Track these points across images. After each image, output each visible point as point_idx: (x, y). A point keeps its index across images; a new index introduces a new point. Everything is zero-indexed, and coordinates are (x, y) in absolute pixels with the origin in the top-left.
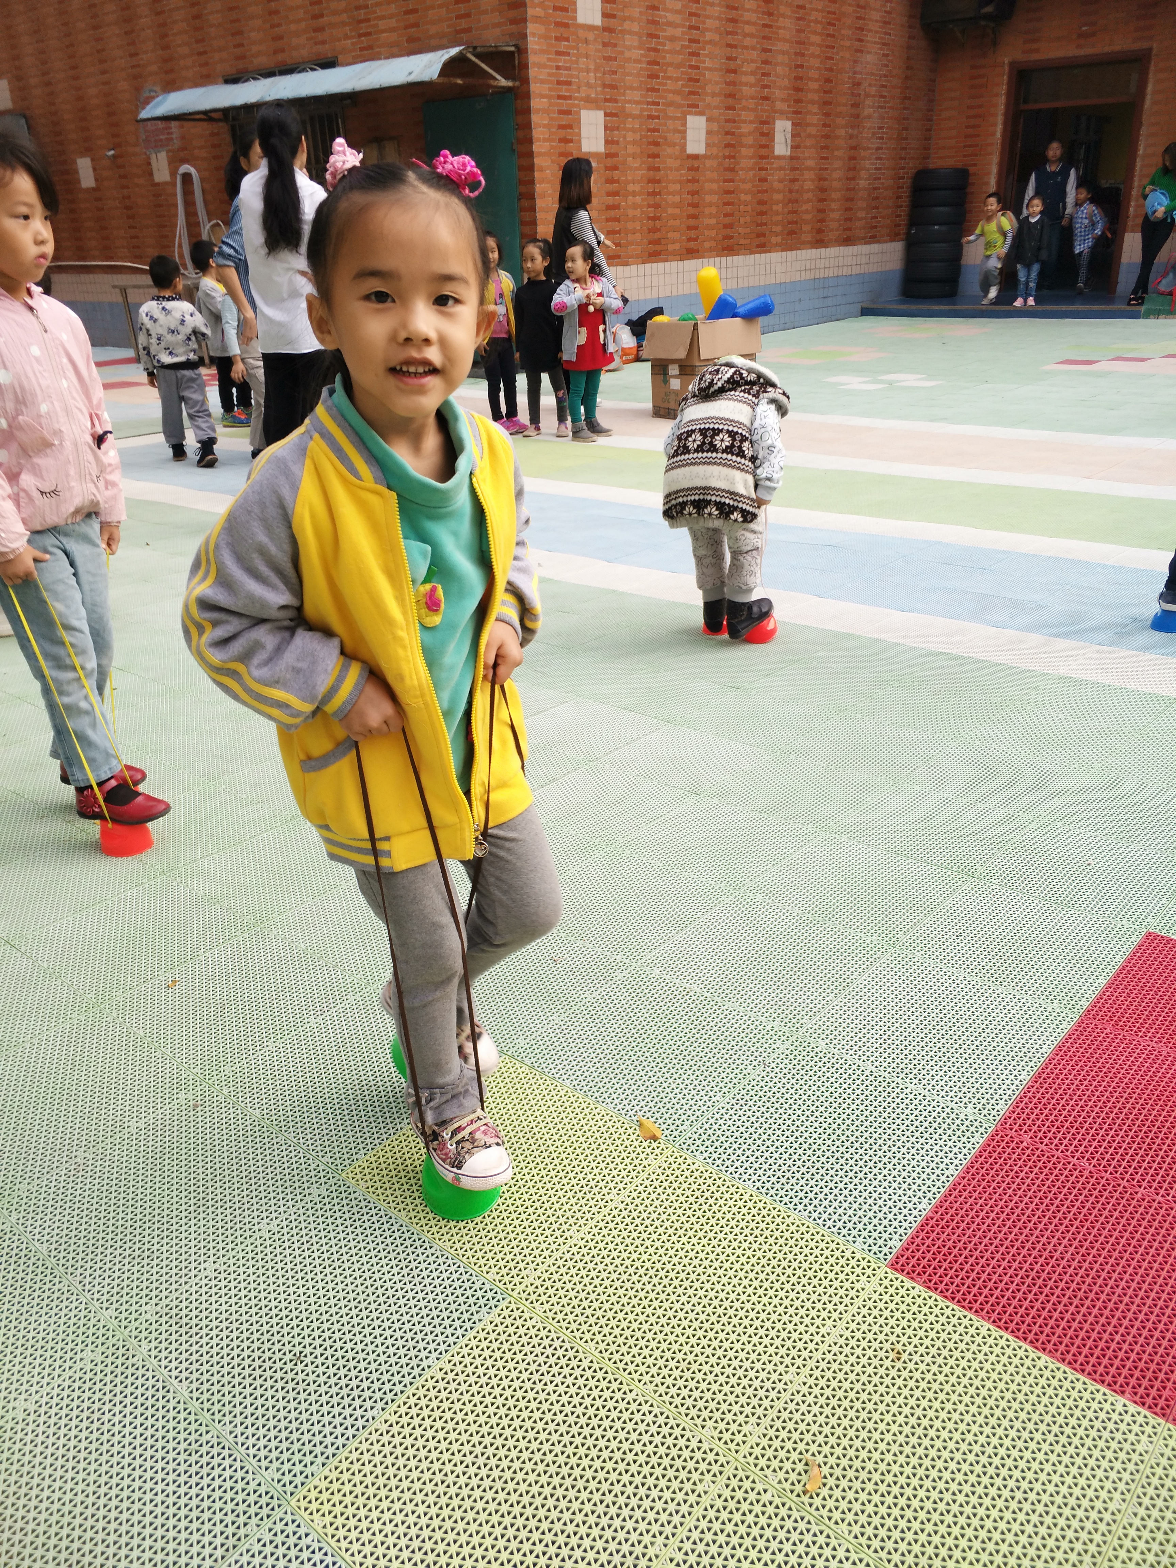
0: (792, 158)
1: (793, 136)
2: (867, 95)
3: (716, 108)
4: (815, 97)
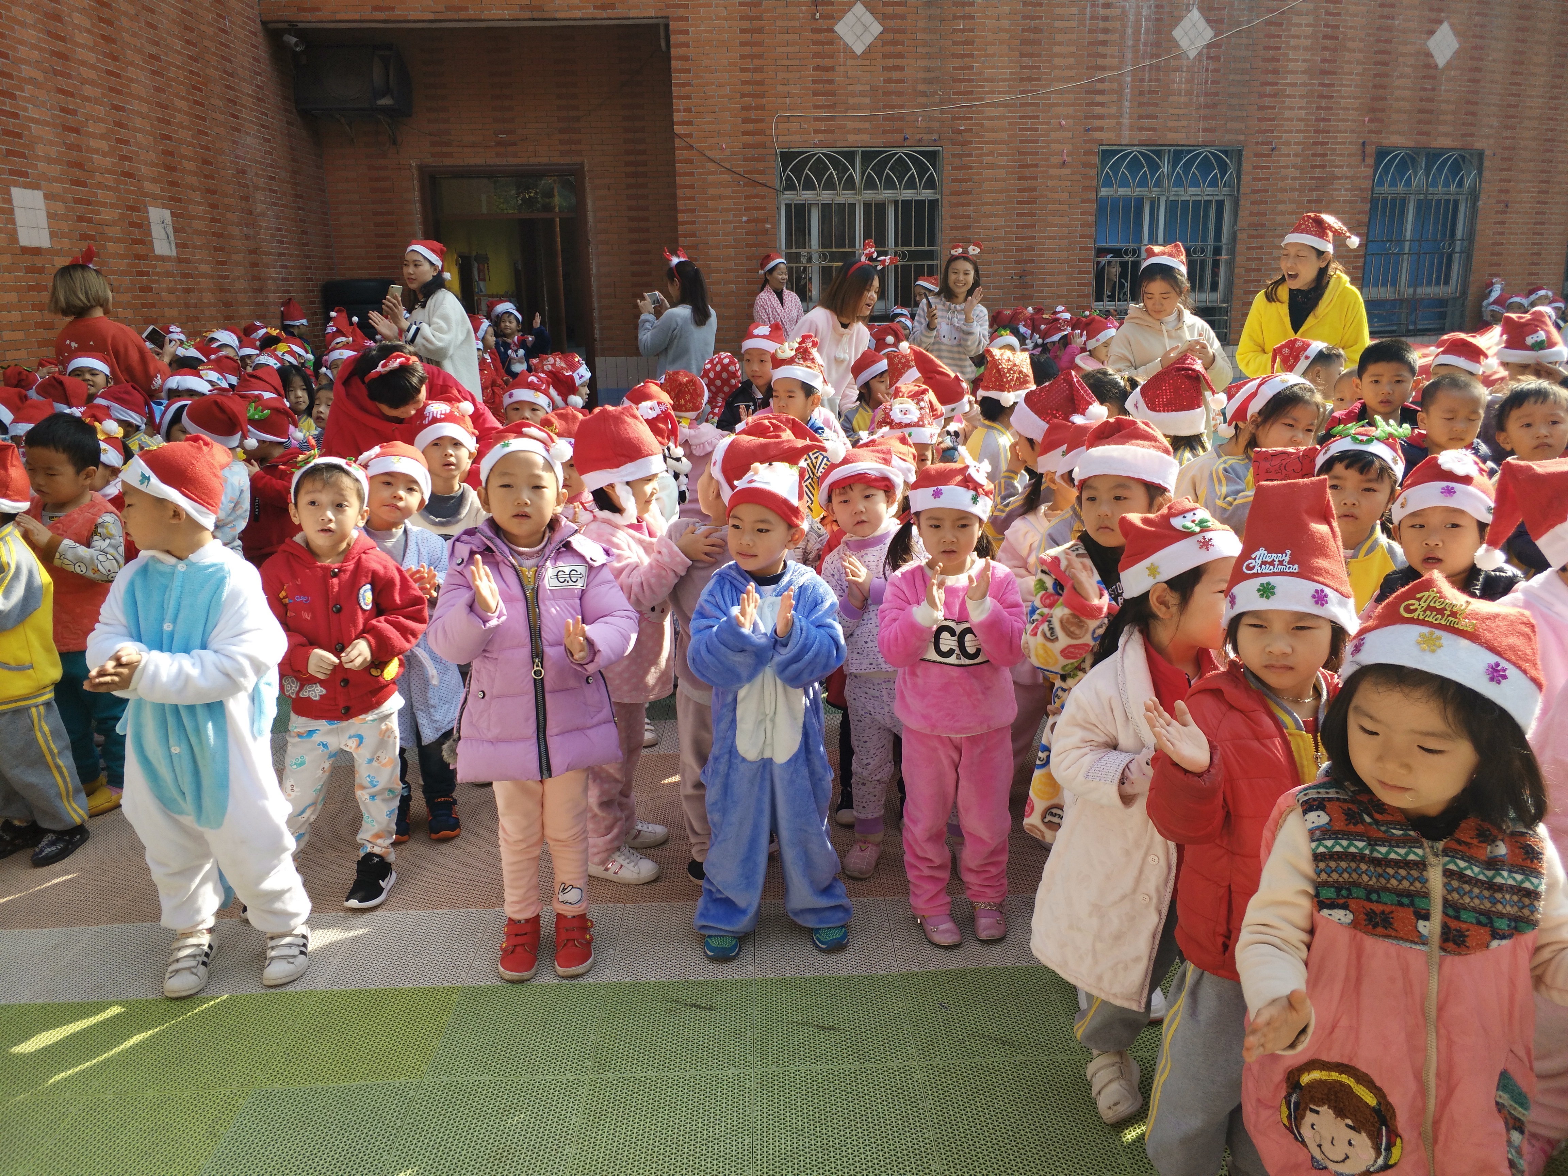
0: (180, 260)
1: (176, 230)
2: (256, 188)
3: (56, 180)
4: (194, 180)
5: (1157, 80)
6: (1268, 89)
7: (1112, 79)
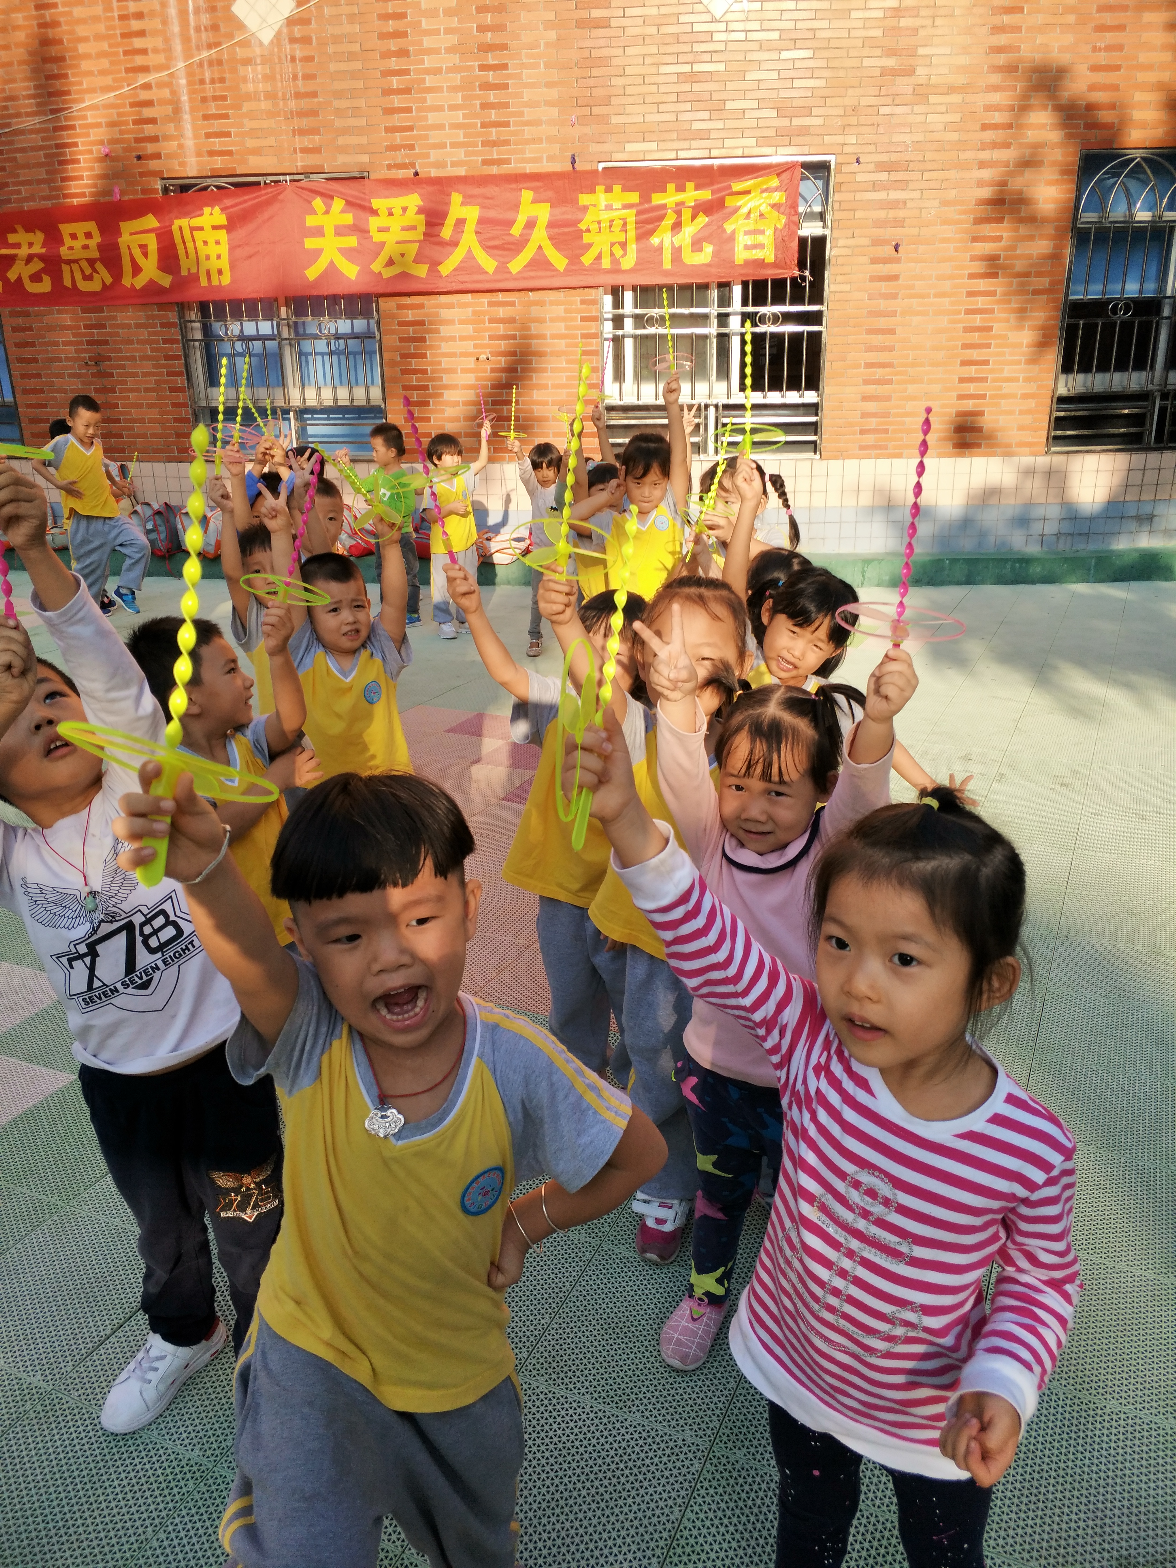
5: (222, 80)
6: (395, 82)
7: (161, 85)
